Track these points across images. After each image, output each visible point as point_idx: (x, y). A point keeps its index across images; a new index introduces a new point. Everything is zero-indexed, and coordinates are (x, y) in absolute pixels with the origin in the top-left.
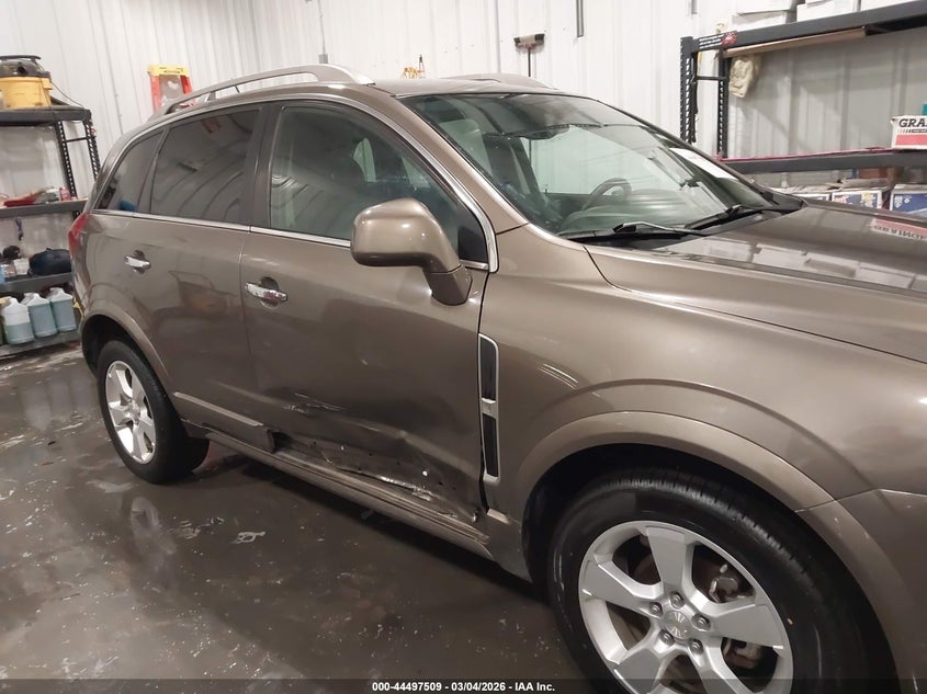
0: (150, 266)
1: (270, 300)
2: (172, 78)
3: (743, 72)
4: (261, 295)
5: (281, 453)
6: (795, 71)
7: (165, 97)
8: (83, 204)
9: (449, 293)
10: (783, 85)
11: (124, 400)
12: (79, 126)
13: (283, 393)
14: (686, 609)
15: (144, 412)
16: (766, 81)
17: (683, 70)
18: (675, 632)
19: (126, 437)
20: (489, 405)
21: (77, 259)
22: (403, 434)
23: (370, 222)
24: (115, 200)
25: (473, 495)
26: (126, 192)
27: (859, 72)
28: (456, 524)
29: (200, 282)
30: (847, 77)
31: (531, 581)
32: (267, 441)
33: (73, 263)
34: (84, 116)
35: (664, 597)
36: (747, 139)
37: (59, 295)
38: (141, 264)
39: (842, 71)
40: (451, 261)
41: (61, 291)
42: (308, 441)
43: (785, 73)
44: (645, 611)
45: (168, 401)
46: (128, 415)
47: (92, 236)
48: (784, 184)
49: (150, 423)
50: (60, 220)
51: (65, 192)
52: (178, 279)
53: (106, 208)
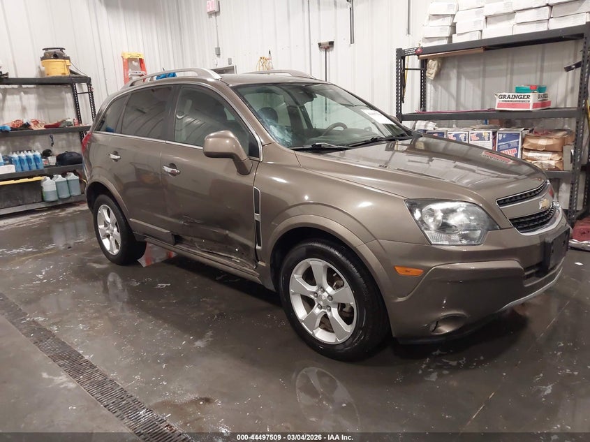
0: (120, 159)
1: (173, 174)
2: (135, 60)
3: (433, 66)
4: (170, 171)
5: (178, 245)
6: (459, 67)
7: (130, 70)
8: (88, 128)
9: (243, 170)
10: (453, 74)
11: (106, 224)
12: (85, 86)
13: (179, 216)
14: (325, 294)
15: (115, 229)
16: (444, 71)
17: (397, 65)
18: (321, 303)
19: (106, 243)
20: (257, 217)
21: (85, 157)
22: (227, 232)
23: (211, 139)
24: (104, 127)
25: (252, 256)
26: (110, 123)
27: (490, 68)
28: (248, 270)
29: (147, 169)
30: (484, 71)
31: (275, 291)
32: (171, 239)
33: (83, 159)
34: (87, 80)
35: (318, 290)
36: (436, 101)
37: (72, 176)
38: (116, 157)
39: (482, 67)
40: (244, 156)
41: (73, 174)
42: (189, 238)
43: (454, 67)
44: (312, 296)
45: (127, 223)
46: (108, 232)
47: (93, 144)
48: (454, 126)
49: (118, 235)
50: (73, 136)
51: (76, 121)
52: (135, 168)
53: (99, 130)
